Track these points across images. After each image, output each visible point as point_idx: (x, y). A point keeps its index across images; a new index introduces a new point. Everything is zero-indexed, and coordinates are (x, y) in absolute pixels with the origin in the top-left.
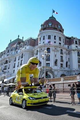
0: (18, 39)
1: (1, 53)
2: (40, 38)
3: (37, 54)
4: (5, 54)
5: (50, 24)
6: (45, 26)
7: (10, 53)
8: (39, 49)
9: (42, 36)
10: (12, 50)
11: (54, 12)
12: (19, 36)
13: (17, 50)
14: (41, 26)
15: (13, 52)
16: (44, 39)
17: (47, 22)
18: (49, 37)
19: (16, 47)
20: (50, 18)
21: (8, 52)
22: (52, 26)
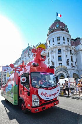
0: (29, 47)
1: (18, 60)
2: (49, 41)
3: (49, 56)
4: (20, 60)
5: (58, 26)
6: (53, 28)
7: (25, 59)
8: (50, 52)
9: (51, 39)
10: (26, 56)
11: (57, 15)
12: (29, 44)
13: (29, 56)
14: (49, 30)
15: (27, 57)
16: (53, 41)
17: (54, 25)
18: (59, 39)
19: (29, 53)
20: (55, 21)
21: (23, 58)
22: (60, 27)
